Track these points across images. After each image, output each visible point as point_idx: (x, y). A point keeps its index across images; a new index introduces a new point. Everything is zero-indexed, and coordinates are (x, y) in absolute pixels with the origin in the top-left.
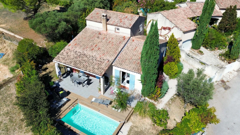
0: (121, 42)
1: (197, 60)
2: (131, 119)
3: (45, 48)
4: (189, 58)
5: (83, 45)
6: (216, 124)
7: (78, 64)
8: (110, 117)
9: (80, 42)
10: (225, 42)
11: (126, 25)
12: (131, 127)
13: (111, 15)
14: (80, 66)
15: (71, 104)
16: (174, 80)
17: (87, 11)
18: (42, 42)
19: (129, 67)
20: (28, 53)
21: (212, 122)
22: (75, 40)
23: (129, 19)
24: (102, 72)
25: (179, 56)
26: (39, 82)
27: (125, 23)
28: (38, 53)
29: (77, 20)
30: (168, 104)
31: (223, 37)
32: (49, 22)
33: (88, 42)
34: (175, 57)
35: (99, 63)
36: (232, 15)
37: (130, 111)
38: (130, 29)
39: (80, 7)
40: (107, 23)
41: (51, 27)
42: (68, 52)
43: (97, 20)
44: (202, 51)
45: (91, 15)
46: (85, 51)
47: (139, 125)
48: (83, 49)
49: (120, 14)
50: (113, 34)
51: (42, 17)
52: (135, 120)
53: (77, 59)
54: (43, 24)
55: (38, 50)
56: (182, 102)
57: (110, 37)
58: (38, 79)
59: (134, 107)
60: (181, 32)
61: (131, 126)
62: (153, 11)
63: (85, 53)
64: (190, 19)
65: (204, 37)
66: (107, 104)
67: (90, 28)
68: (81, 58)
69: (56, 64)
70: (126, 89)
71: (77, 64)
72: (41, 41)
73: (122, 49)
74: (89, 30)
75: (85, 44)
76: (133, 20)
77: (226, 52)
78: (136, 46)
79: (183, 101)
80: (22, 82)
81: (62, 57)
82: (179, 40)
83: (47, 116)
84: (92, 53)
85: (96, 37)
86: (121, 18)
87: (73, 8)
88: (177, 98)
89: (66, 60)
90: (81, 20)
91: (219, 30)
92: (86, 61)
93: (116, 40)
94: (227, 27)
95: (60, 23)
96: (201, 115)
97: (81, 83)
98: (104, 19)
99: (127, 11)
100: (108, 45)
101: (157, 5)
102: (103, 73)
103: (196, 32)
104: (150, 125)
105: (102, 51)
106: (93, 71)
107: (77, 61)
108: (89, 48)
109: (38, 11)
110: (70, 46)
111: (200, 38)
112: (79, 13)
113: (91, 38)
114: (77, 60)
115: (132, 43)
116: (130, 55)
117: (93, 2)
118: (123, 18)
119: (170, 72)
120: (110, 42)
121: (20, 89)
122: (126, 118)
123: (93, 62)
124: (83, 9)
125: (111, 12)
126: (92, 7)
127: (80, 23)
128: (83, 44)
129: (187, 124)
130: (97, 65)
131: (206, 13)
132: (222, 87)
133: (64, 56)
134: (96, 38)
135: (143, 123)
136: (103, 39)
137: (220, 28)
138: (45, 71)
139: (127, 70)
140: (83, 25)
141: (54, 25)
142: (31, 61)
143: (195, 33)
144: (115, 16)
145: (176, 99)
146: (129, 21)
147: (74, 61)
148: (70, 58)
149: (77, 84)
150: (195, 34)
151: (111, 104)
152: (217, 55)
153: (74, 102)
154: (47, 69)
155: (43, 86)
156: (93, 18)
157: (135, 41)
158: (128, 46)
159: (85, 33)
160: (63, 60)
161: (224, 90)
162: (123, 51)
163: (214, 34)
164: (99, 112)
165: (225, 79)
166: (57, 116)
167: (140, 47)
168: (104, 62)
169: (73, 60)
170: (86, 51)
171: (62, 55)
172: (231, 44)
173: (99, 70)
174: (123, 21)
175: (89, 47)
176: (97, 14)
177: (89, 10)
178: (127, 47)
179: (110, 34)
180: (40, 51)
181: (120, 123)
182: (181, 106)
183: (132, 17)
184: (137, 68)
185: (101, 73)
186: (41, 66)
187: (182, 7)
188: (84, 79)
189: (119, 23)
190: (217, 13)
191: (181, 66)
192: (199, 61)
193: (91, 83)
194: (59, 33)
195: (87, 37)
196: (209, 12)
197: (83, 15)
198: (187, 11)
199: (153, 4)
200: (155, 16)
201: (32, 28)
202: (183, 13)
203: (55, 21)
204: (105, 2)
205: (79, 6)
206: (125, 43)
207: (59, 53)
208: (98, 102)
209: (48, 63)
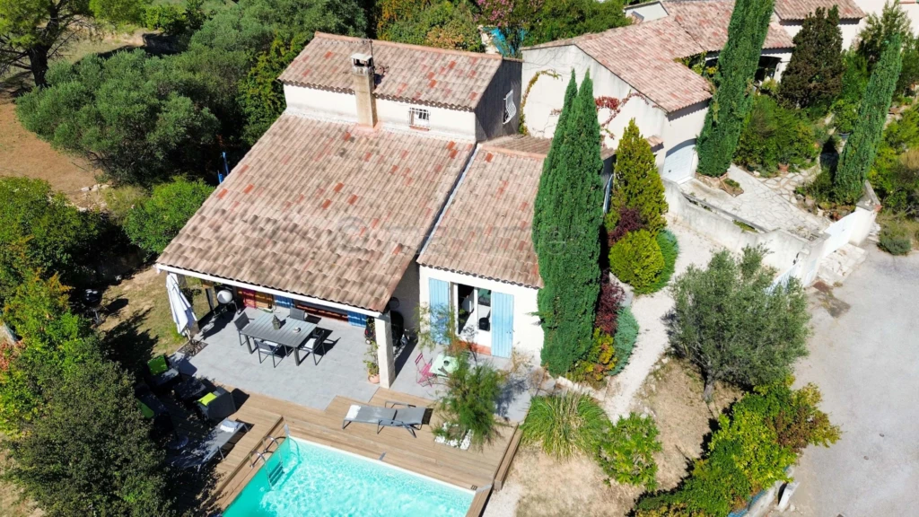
0: (440, 167)
1: (722, 215)
2: (517, 471)
3: (106, 216)
4: (693, 209)
5: (281, 188)
6: (827, 446)
7: (272, 269)
8: (433, 474)
9: (268, 177)
10: (810, 141)
11: (457, 96)
12: (519, 502)
13: (388, 59)
14: (280, 280)
15: (256, 442)
16: (651, 299)
17: (274, 44)
18: (85, 189)
19: (488, 266)
20: (28, 243)
21: (816, 441)
22: (242, 171)
23: (462, 72)
24: (381, 295)
25: (661, 206)
26: (103, 367)
27: (449, 87)
28: (77, 237)
29: (236, 86)
30: (646, 393)
31: (801, 123)
32: (115, 99)
33: (302, 175)
34: (647, 210)
35: (364, 258)
36: (826, 44)
37: (508, 439)
38: (471, 110)
39: (240, 31)
40: (377, 91)
41: (126, 121)
42: (219, 223)
43: (332, 82)
44: (736, 180)
45: (304, 64)
46: (295, 213)
47: (552, 489)
48: (284, 207)
49: (423, 52)
50: (405, 138)
51: (80, 80)
52: (530, 473)
53: (264, 248)
54: (86, 107)
55: (77, 223)
56: (695, 380)
57: (393, 147)
58: (97, 355)
59: (521, 424)
60: (661, 114)
61: (519, 498)
62: (541, 36)
63: (295, 221)
64: (685, 64)
65: (739, 127)
66: (412, 425)
67: (300, 116)
68: (281, 243)
69: (169, 278)
70: (478, 354)
71: (266, 273)
72: (82, 187)
73: (450, 192)
74: (298, 123)
75: (289, 182)
76: (482, 76)
77: (819, 177)
78: (504, 179)
79: (697, 374)
80: (19, 374)
81: (193, 249)
82: (653, 145)
83: (159, 509)
84: (326, 218)
85: (335, 150)
86: (431, 67)
87: (212, 37)
88: (674, 366)
89: (215, 260)
90: (251, 84)
91: (787, 101)
92: (307, 255)
93: (422, 160)
94: (812, 85)
95: (163, 102)
96: (774, 421)
97: (289, 349)
98: (363, 78)
99: (440, 41)
100: (388, 180)
101: (555, 14)
102: (386, 299)
103: (711, 112)
104: (593, 485)
105: (368, 207)
106: (341, 293)
107: (264, 258)
108: (309, 198)
109: (50, 51)
110: (224, 198)
111: (726, 133)
112: (243, 57)
113: (311, 158)
114: (263, 253)
115: (485, 166)
116: (486, 217)
117: (294, 9)
118: (439, 70)
119: (636, 271)
120: (395, 168)
121: (16, 406)
122: (496, 469)
123: (334, 256)
124: (254, 37)
125: (387, 47)
126: (292, 30)
127: (249, 96)
128: (281, 184)
129: (732, 460)
130: (352, 268)
131: (742, 39)
132: (823, 309)
133: (204, 242)
134: (335, 158)
135: (564, 481)
136: (367, 160)
137: (787, 93)
138: (117, 315)
139: (481, 277)
140: (264, 108)
141: (141, 112)
142: (45, 276)
143: (707, 115)
144: (402, 62)
145: (671, 369)
146: (464, 79)
147: (253, 261)
148: (234, 246)
149: (270, 357)
150: (709, 117)
151: (428, 423)
152: (787, 192)
153: (269, 435)
154: (121, 303)
155: (126, 382)
156: (311, 75)
157: (497, 159)
158: (471, 181)
159: (285, 139)
160: (202, 258)
161: (830, 318)
162: (453, 203)
163: (771, 114)
164: (381, 459)
165: (828, 277)
166: (204, 503)
167: (519, 182)
168: (381, 254)
169: (247, 255)
170: (299, 212)
171: (195, 237)
172: (829, 147)
173: (365, 287)
174: (441, 82)
175: (309, 195)
176: (327, 56)
177: (281, 43)
178: (469, 184)
179: (392, 137)
180: (86, 226)
181: (477, 495)
182: (692, 394)
183: (473, 64)
184: (521, 265)
185: (377, 300)
186: (95, 292)
187: (645, 20)
188: (302, 332)
189: (426, 89)
190: (774, 38)
191: (672, 244)
192: (730, 219)
193: (330, 347)
194: (163, 144)
195: (295, 152)
196: (753, 35)
197: (261, 65)
198: (670, 34)
199: (539, 10)
200: (554, 58)
201: (35, 130)
202: (655, 40)
203: (141, 93)
204: (345, 6)
205: (238, 27)
206: (458, 168)
207: (180, 232)
208: (377, 421)
209: (123, 278)
